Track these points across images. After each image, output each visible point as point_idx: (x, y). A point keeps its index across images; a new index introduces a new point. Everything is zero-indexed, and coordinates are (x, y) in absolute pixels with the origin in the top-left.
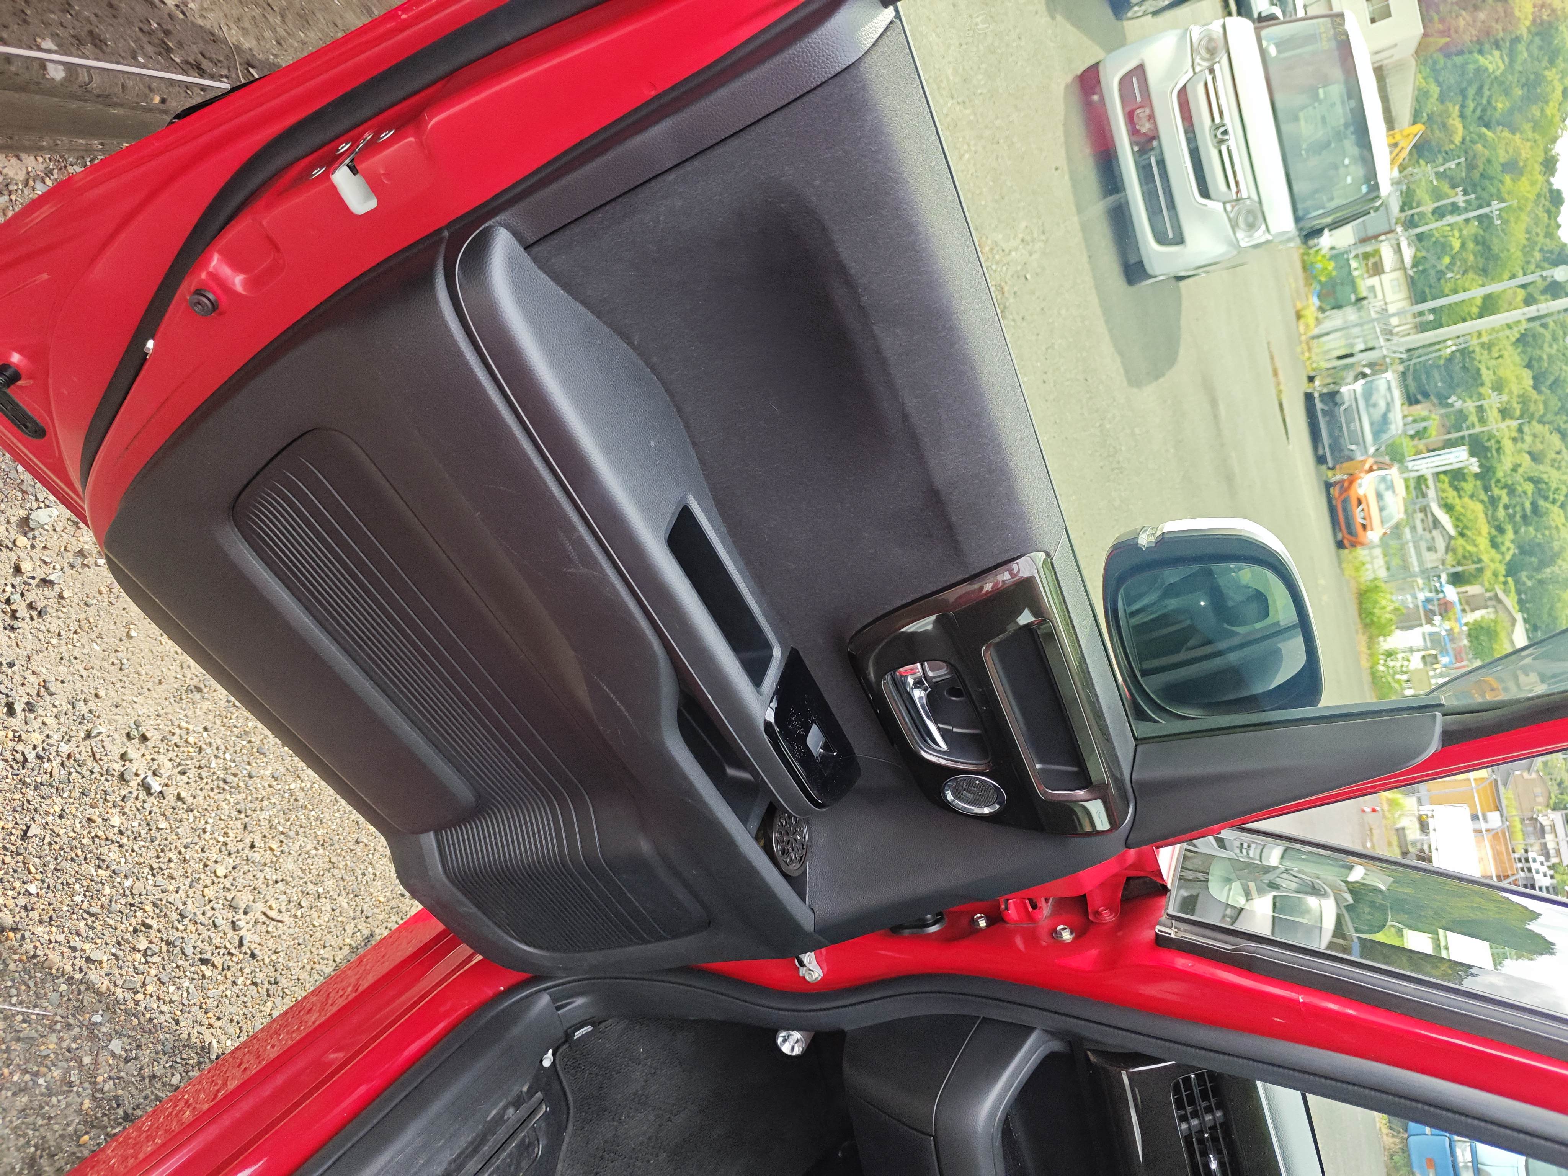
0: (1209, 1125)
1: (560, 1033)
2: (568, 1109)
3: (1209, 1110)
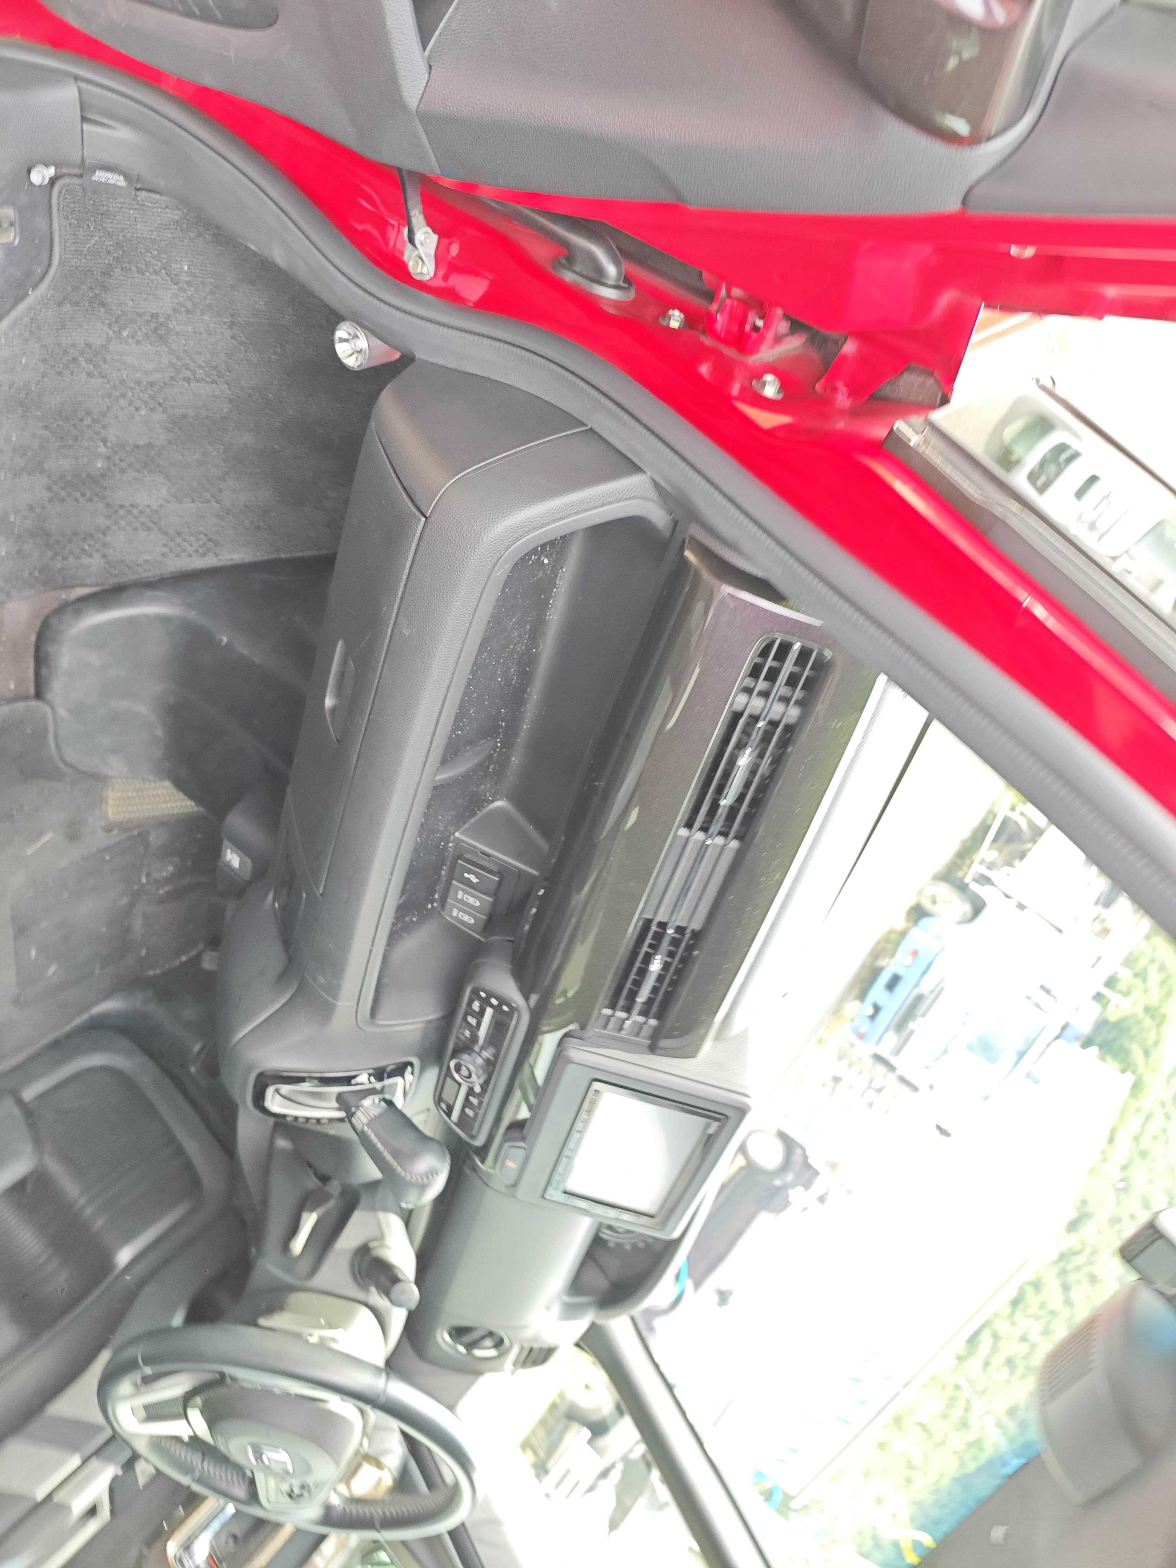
0: (774, 716)
2: (48, 266)
3: (785, 700)
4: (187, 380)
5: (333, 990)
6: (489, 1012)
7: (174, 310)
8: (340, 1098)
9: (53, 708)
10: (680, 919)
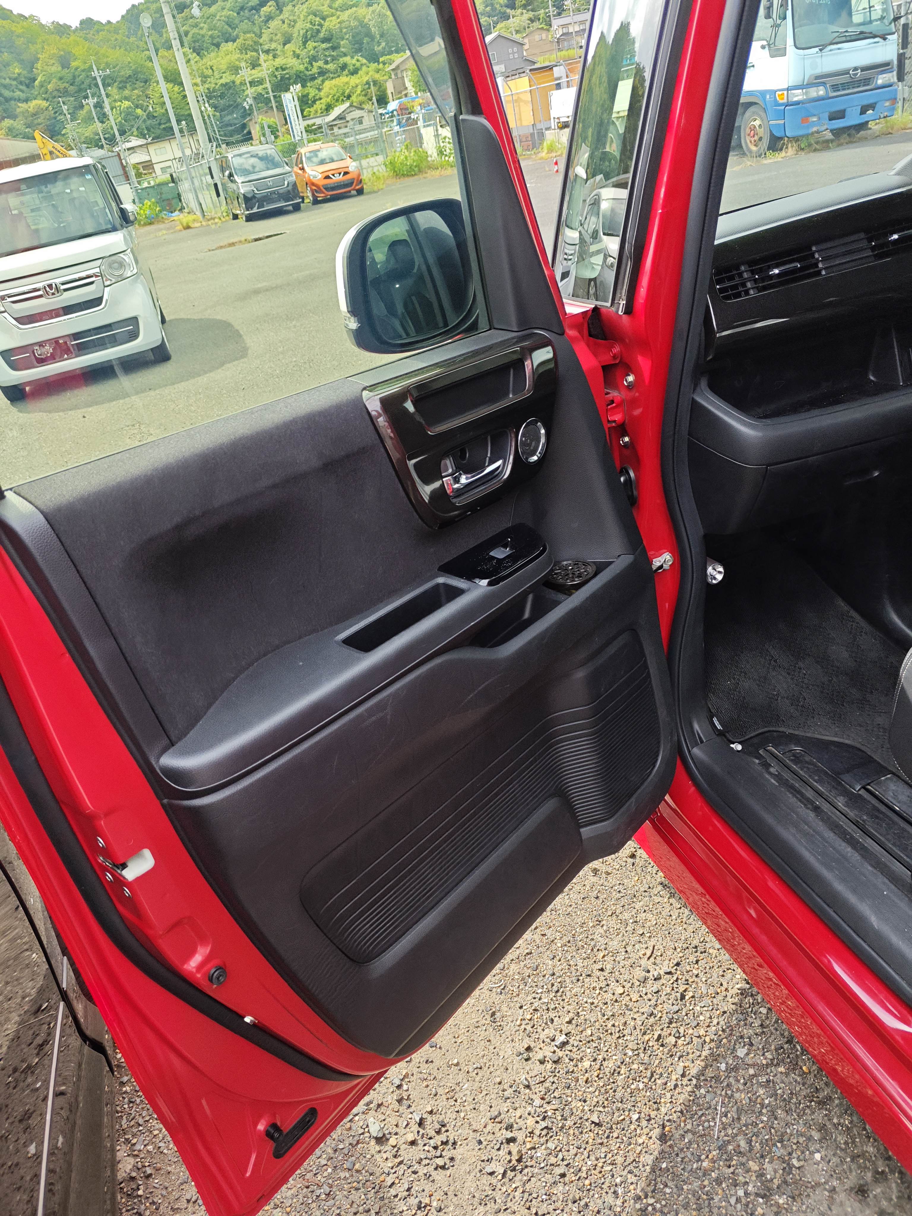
0: (750, 274)
1: (718, 740)
2: (769, 731)
3: (740, 275)
10: (866, 244)
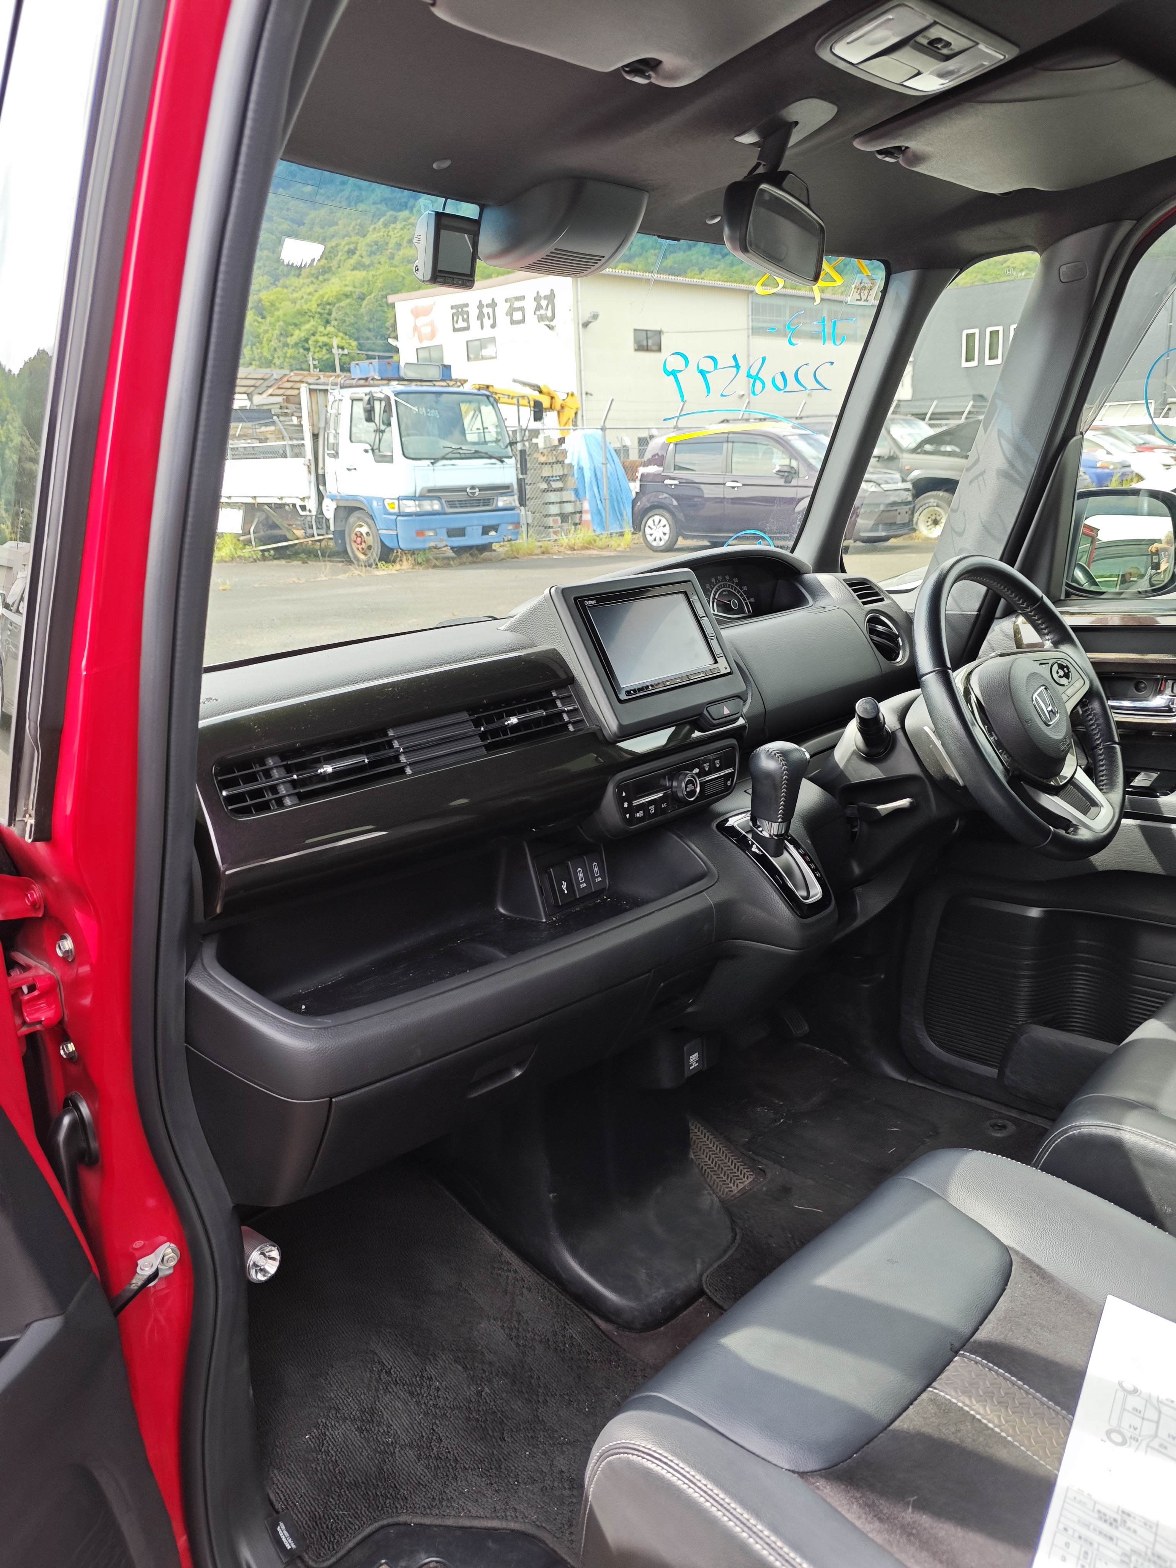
0: (284, 774)
3: (267, 774)
4: (389, 1373)
5: (706, 914)
6: (636, 803)
7: (345, 1420)
8: (778, 854)
9: (701, 1276)
10: (470, 728)
